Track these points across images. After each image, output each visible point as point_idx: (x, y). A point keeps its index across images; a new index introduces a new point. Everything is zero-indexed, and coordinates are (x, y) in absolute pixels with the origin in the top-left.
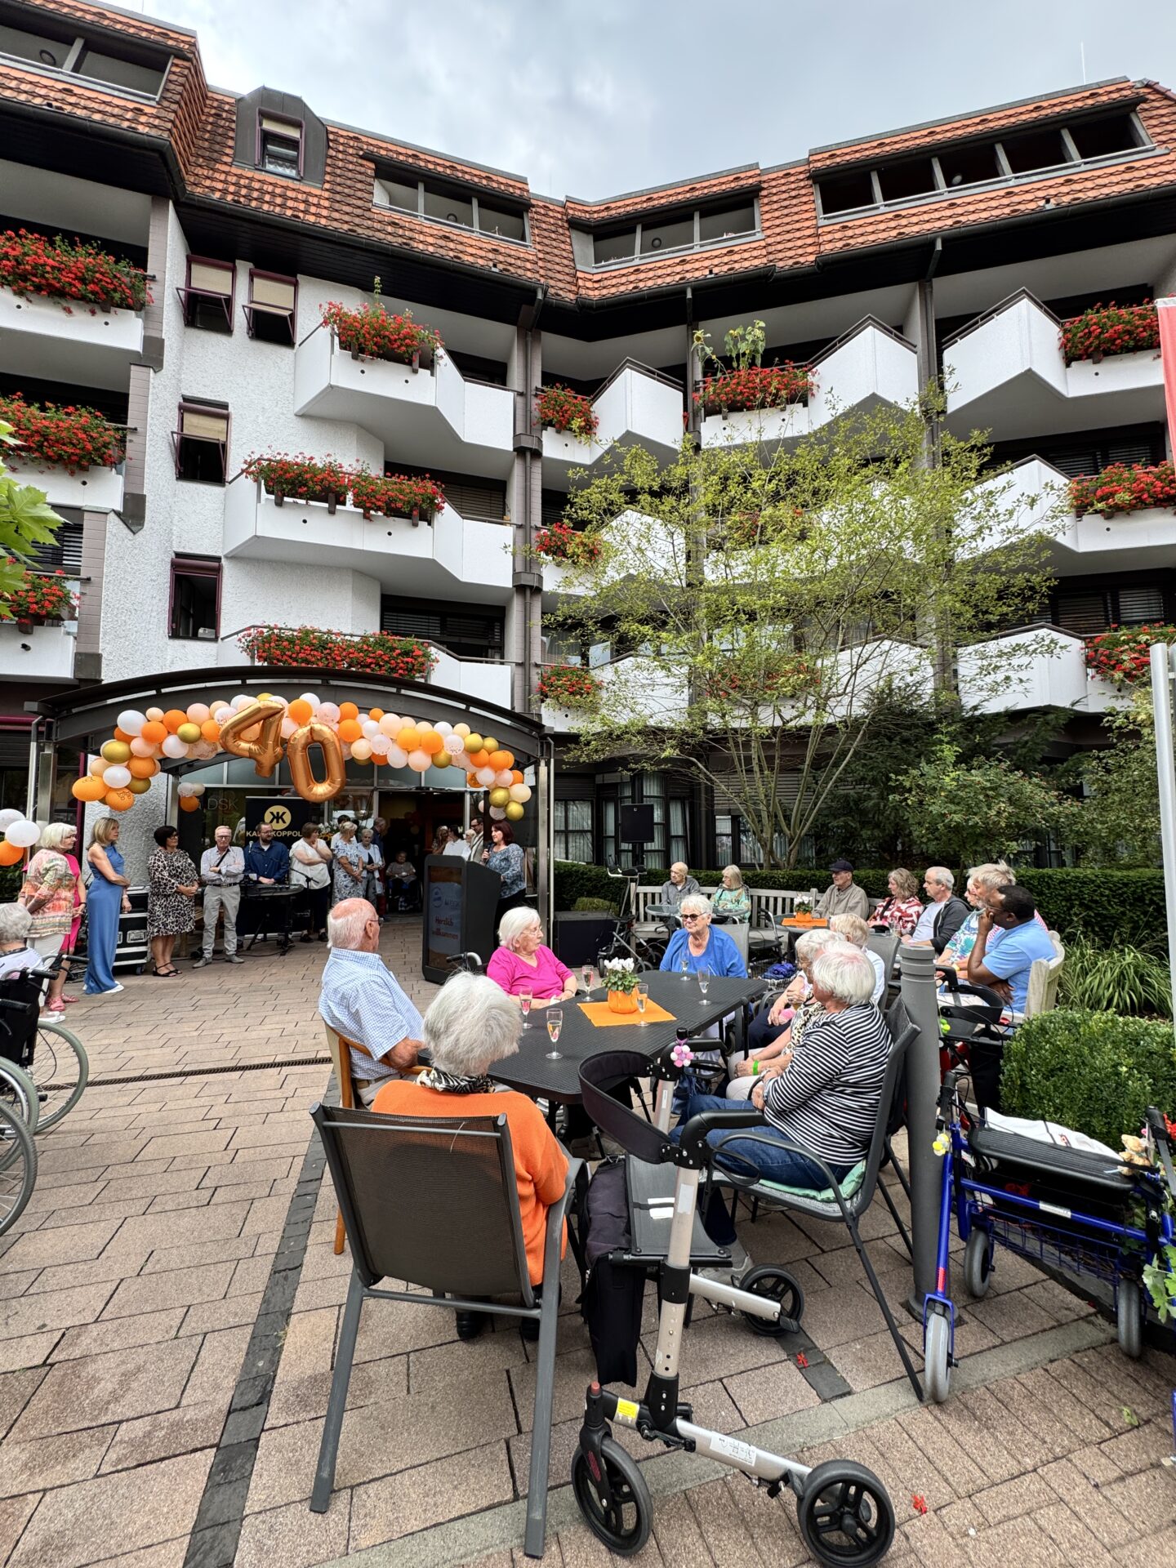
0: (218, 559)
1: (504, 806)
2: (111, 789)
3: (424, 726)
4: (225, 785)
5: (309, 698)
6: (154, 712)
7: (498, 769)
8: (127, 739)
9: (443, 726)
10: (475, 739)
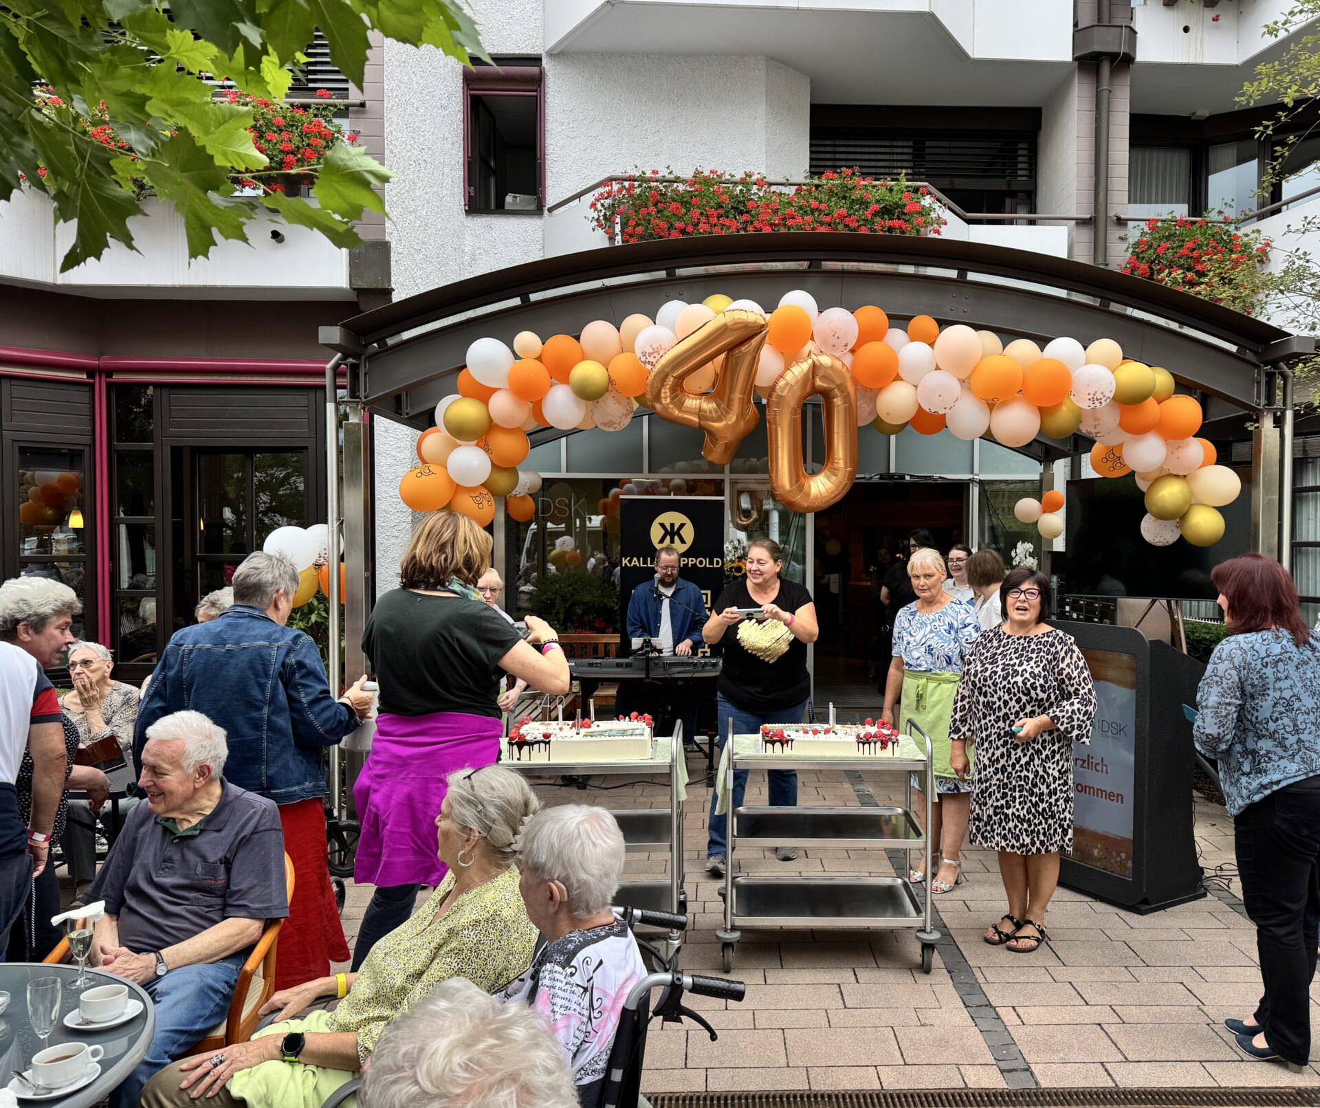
0: (536, 60)
1: (1179, 516)
2: (458, 488)
3: (1023, 348)
4: (563, 474)
5: (798, 300)
6: (527, 339)
7: (1172, 434)
8: (483, 394)
9: (1064, 347)
10: (1137, 373)
